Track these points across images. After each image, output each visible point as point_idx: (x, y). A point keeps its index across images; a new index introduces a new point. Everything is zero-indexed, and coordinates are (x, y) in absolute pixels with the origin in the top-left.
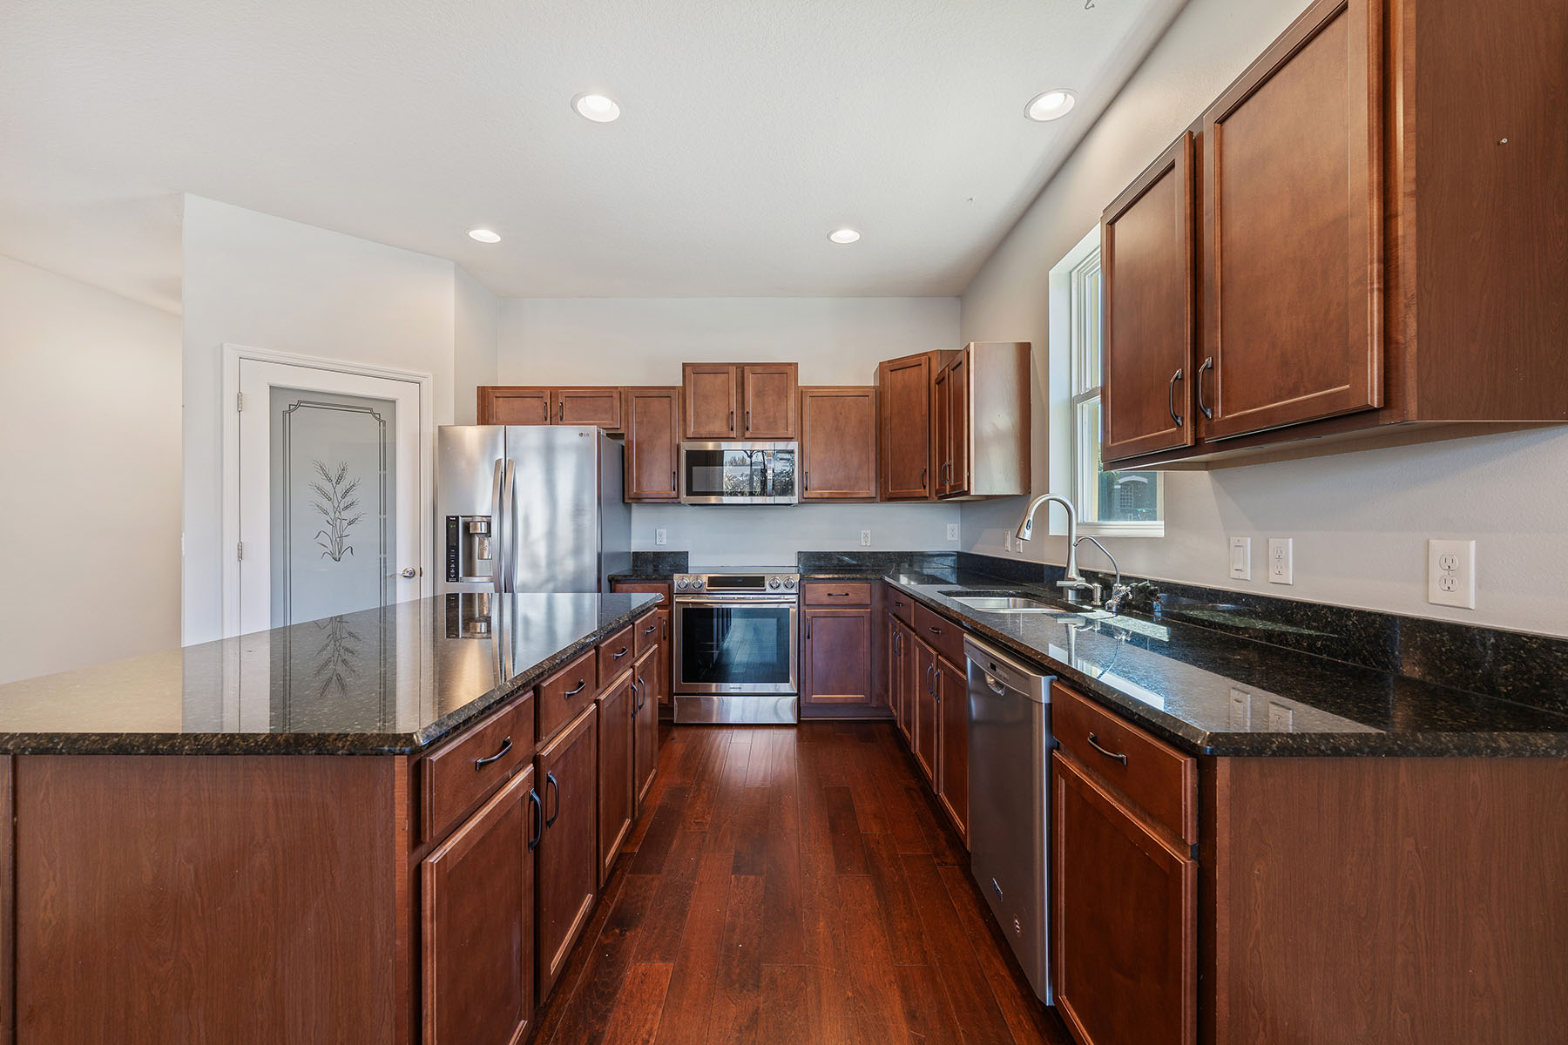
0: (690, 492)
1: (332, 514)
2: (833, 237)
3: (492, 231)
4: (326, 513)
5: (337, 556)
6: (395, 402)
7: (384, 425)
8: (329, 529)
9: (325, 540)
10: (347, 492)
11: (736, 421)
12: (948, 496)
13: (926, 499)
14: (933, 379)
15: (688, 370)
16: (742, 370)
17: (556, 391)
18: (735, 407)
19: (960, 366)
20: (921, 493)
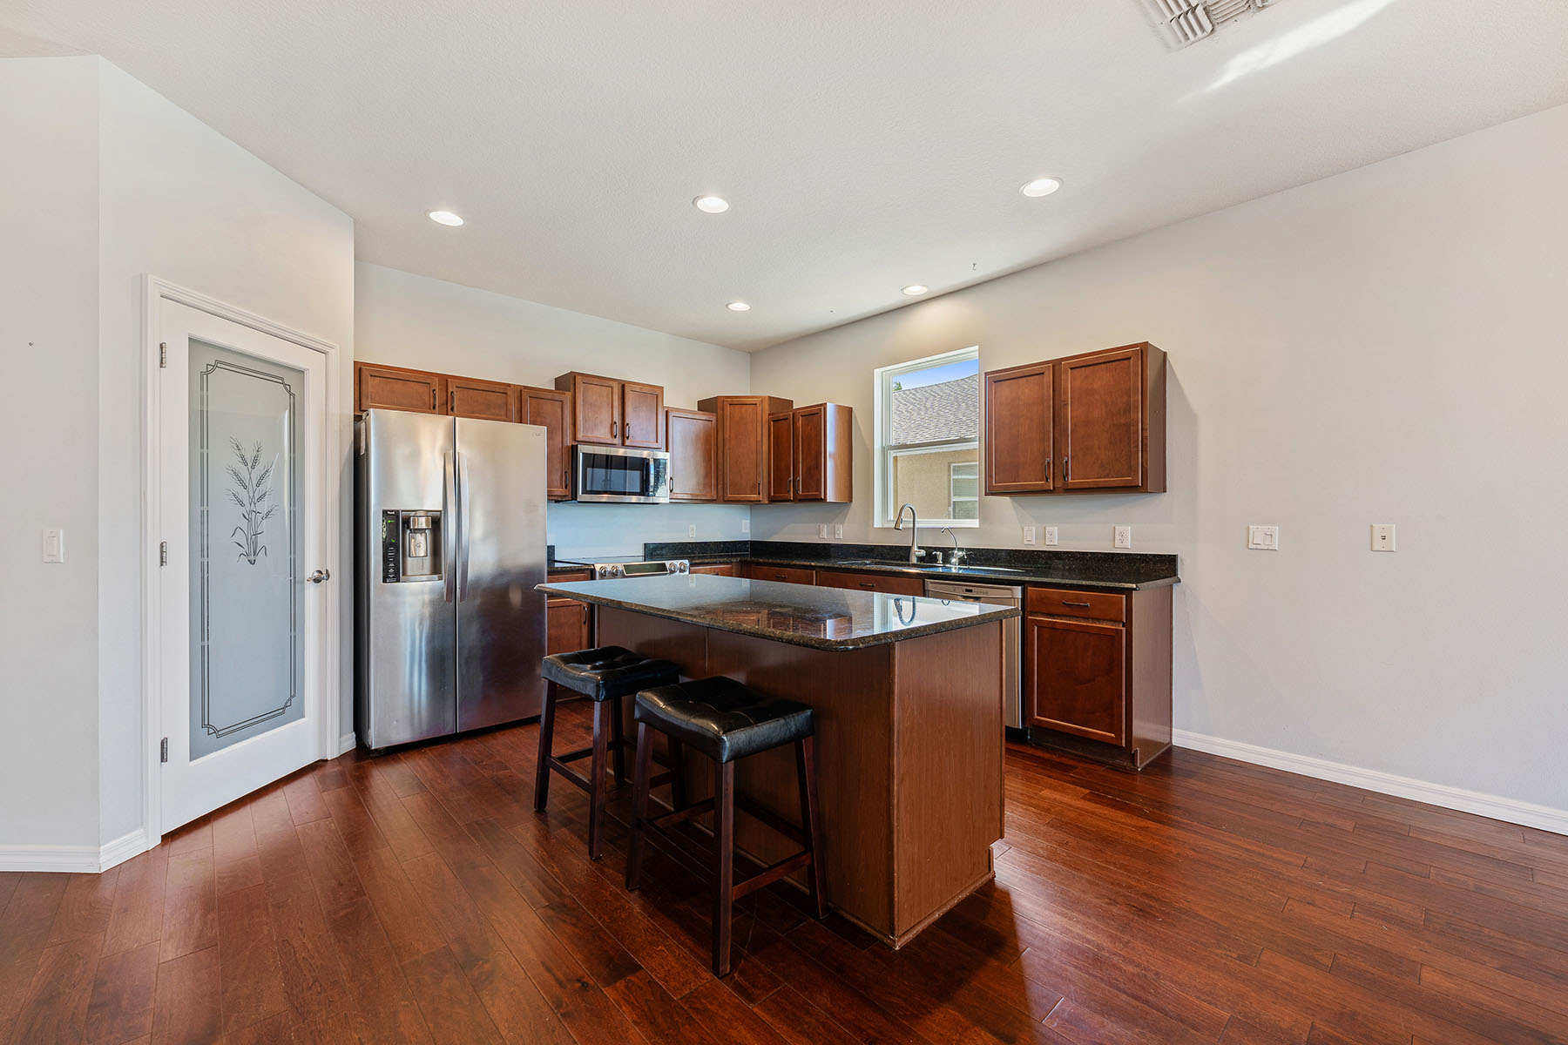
0: (585, 492)
1: (247, 505)
2: (730, 306)
3: (454, 213)
4: (242, 505)
5: (252, 558)
6: (303, 372)
7: (294, 398)
8: (244, 524)
9: (242, 539)
10: (261, 478)
11: (617, 430)
12: (789, 501)
13: (758, 502)
14: (766, 417)
15: (578, 379)
16: (623, 386)
17: (445, 379)
18: (617, 418)
19: (815, 415)
20: (754, 497)
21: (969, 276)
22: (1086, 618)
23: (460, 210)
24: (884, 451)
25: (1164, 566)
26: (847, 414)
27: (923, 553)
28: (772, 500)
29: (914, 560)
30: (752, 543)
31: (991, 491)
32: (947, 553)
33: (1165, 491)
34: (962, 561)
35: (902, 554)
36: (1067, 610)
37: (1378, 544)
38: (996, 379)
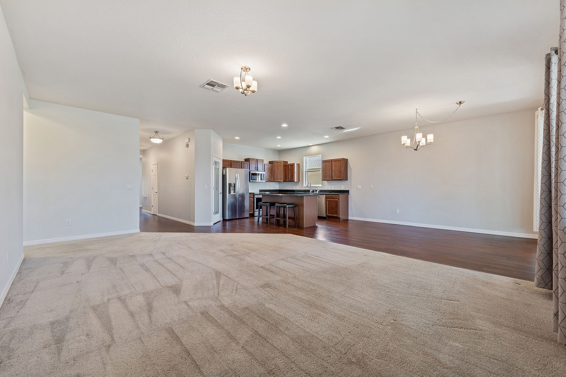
0: (251, 180)
6: (219, 163)
11: (256, 168)
12: (287, 181)
13: (281, 182)
14: (283, 165)
15: (250, 159)
16: (257, 160)
17: (231, 161)
18: (256, 166)
19: (292, 165)
20: (280, 181)
21: (319, 143)
22: (334, 199)
23: (239, 136)
24: (306, 172)
25: (347, 192)
26: (299, 165)
27: (312, 191)
28: (284, 181)
29: (311, 192)
30: (279, 190)
31: (323, 180)
32: (316, 191)
33: (347, 180)
34: (319, 192)
35: (309, 191)
36: (331, 198)
37: (371, 188)
38: (324, 162)
